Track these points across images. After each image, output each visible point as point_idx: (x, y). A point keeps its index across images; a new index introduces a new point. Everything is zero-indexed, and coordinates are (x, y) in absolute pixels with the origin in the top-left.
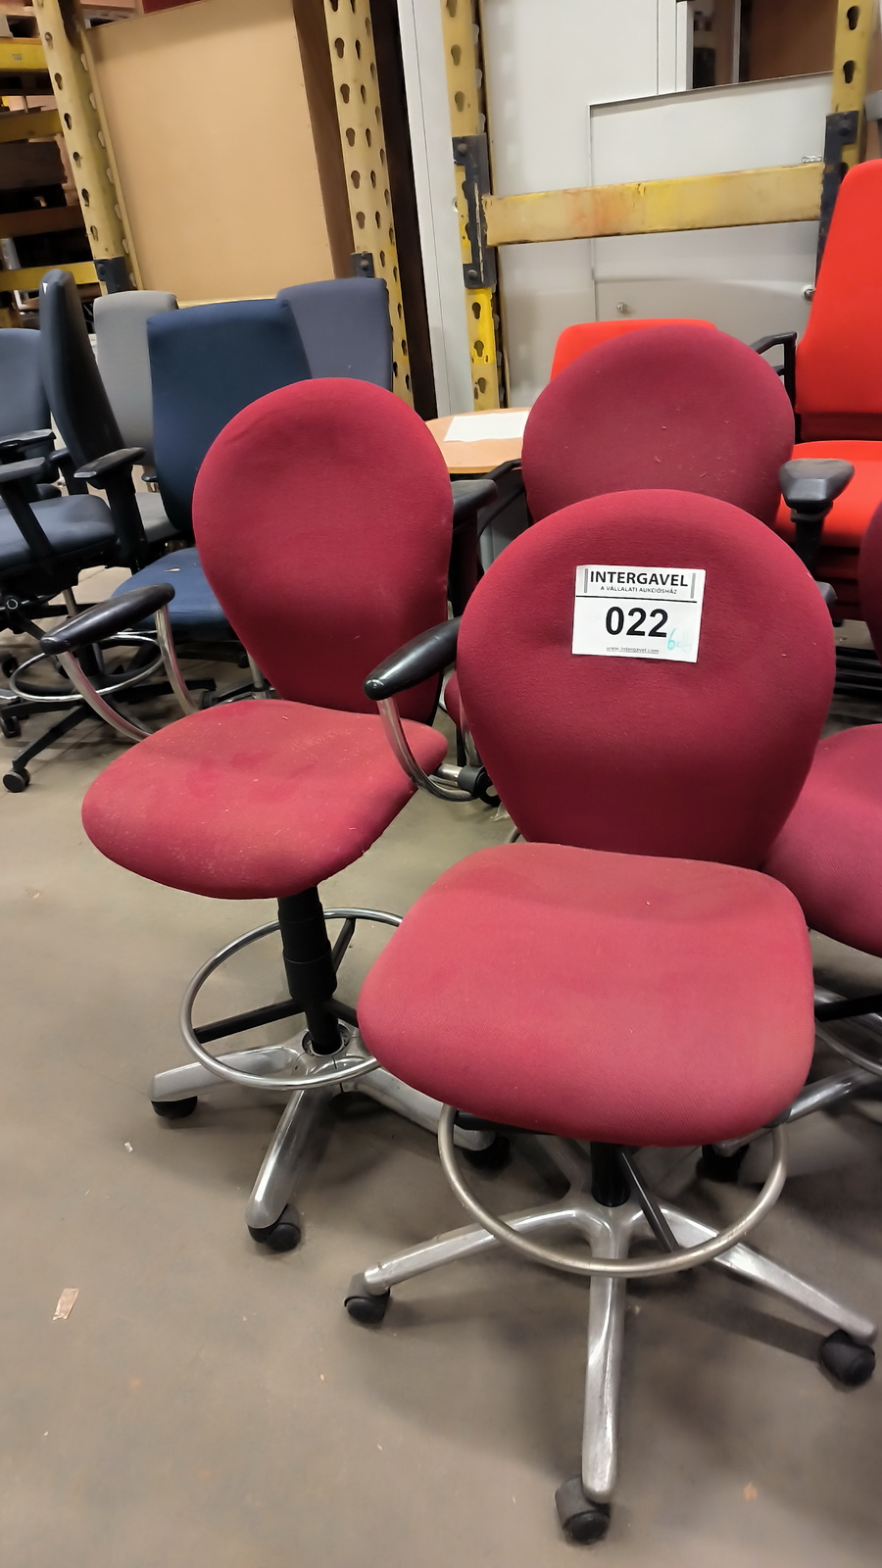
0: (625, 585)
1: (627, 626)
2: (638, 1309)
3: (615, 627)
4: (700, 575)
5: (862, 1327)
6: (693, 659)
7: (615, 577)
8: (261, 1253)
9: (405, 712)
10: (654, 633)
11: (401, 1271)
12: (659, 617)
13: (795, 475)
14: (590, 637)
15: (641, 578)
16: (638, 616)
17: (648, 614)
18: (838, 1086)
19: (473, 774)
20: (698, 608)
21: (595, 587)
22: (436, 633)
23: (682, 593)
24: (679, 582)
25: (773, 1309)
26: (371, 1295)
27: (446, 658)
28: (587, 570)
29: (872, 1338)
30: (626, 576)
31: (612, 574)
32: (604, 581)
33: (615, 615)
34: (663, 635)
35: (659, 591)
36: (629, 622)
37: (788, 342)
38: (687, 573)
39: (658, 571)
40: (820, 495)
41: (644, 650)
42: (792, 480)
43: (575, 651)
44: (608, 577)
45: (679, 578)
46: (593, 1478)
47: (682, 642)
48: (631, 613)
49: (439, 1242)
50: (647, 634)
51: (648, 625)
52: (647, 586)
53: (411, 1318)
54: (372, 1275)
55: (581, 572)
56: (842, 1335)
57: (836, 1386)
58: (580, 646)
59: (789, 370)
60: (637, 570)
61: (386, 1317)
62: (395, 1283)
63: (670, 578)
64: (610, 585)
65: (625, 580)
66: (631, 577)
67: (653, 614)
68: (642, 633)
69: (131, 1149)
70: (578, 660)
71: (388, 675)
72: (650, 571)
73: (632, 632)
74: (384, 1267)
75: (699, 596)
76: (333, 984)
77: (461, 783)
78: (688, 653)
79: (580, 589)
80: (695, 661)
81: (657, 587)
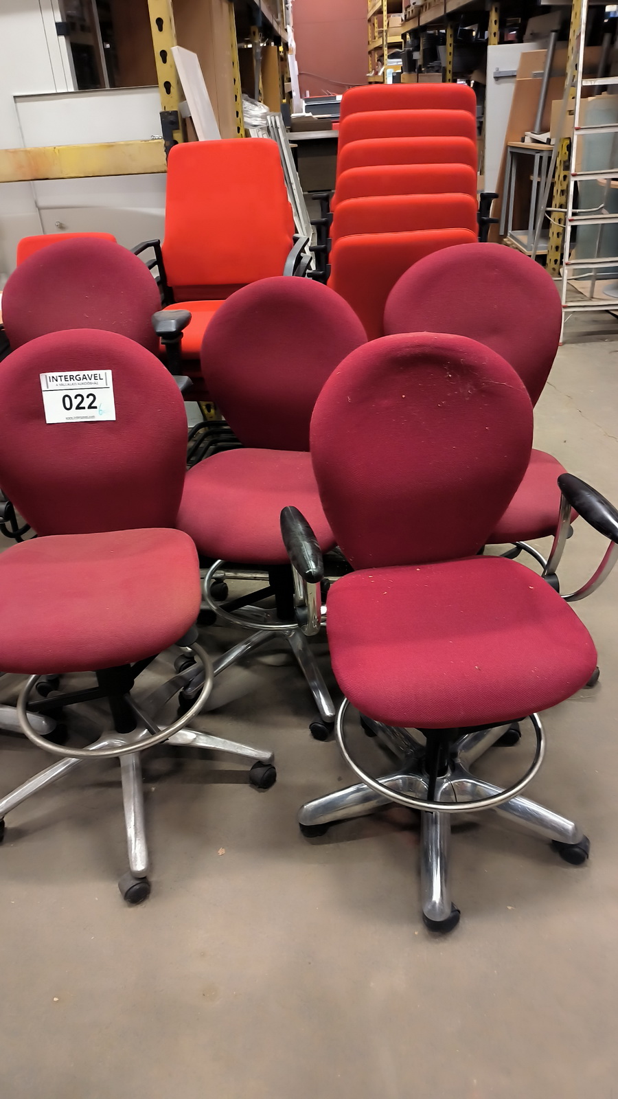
0: (69, 382)
1: (75, 405)
2: (153, 789)
3: (68, 406)
4: (109, 372)
5: (265, 755)
7: (63, 378)
10: (90, 407)
12: (91, 398)
13: (159, 319)
14: (55, 413)
15: (77, 378)
16: (79, 399)
17: (85, 397)
18: (243, 647)
20: (111, 391)
21: (53, 385)
23: (101, 383)
24: (98, 378)
25: (225, 766)
28: (46, 376)
29: (272, 758)
30: (69, 377)
31: (61, 377)
32: (57, 381)
33: (67, 399)
34: (96, 407)
35: (91, 383)
36: (76, 402)
37: (156, 245)
38: (102, 373)
39: (86, 373)
40: (173, 329)
41: (86, 417)
42: (157, 322)
43: (48, 421)
44: (59, 378)
45: (98, 376)
46: (136, 865)
47: (106, 410)
48: (76, 398)
49: (29, 782)
50: (86, 407)
51: (86, 403)
52: (81, 381)
53: (21, 834)
55: (43, 377)
56: (259, 763)
57: (260, 792)
58: (50, 419)
59: (159, 261)
60: (74, 373)
63: (93, 376)
64: (61, 383)
65: (69, 379)
66: (71, 378)
67: (88, 397)
68: (84, 408)
70: (51, 426)
72: (81, 373)
73: (78, 408)
75: (110, 384)
78: (111, 416)
79: (44, 387)
80: (115, 419)
81: (87, 381)
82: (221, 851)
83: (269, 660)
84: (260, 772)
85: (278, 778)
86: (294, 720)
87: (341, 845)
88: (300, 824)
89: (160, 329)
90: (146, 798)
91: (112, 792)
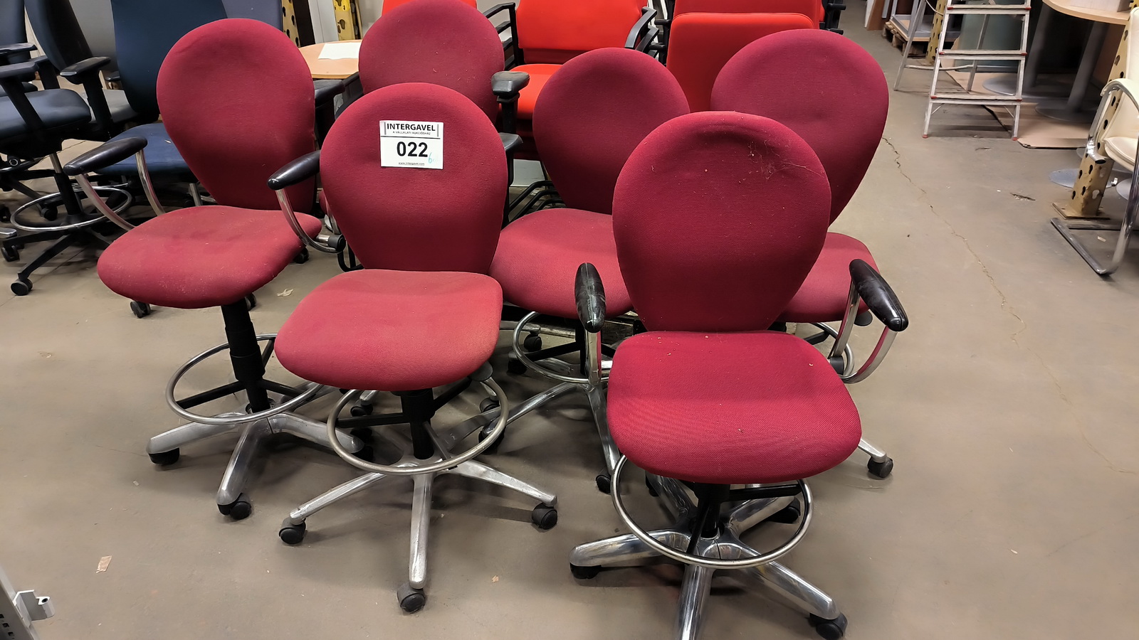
0: (405, 130)
1: (408, 151)
2: (443, 515)
3: (402, 152)
4: (441, 125)
5: (549, 498)
7: (400, 126)
8: (227, 521)
9: (296, 206)
10: (421, 155)
11: (311, 509)
12: (423, 147)
13: (498, 79)
14: (389, 157)
15: (413, 127)
16: (412, 146)
18: (544, 396)
19: (336, 239)
20: (441, 142)
21: (390, 132)
22: (308, 156)
23: (433, 134)
24: (431, 129)
25: (511, 504)
26: (293, 525)
27: (313, 173)
28: (385, 123)
29: (555, 501)
30: (405, 126)
31: (398, 125)
32: (394, 128)
33: (401, 146)
34: (426, 156)
35: (422, 133)
36: (409, 149)
37: (511, 8)
38: (435, 124)
39: (421, 123)
40: (511, 89)
41: (417, 164)
42: (496, 81)
43: (383, 164)
44: (396, 126)
45: (431, 127)
46: (414, 577)
47: (435, 159)
48: (409, 145)
50: (418, 155)
51: (418, 151)
52: (416, 131)
53: (318, 538)
54: (295, 514)
56: (542, 505)
57: (540, 531)
58: (385, 162)
59: (512, 24)
60: (410, 123)
61: (304, 539)
62: (307, 516)
63: (427, 127)
64: (397, 130)
65: (405, 128)
66: (407, 127)
67: (420, 145)
68: (416, 155)
69: (137, 484)
70: (385, 169)
71: (280, 177)
72: (416, 123)
73: (410, 154)
74: (301, 509)
75: (441, 136)
76: (264, 372)
77: (330, 244)
78: (438, 165)
79: (382, 133)
80: (442, 168)
81: (420, 131)
82: (495, 579)
83: (570, 413)
84: (542, 513)
85: (559, 522)
86: (583, 471)
87: (607, 589)
88: (571, 564)
89: (497, 88)
90: (433, 523)
91: (405, 512)
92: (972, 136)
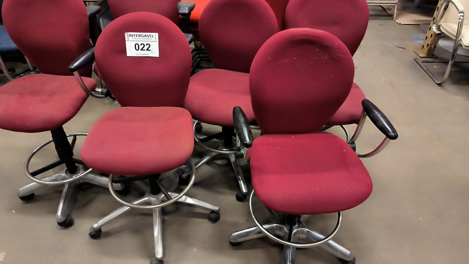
0: (138, 38)
1: (140, 48)
2: (166, 218)
3: (137, 49)
4: (157, 34)
5: (216, 208)
6: (158, 56)
9: (81, 75)
10: (147, 50)
11: (103, 223)
13: (181, 6)
14: (131, 52)
15: (142, 36)
16: (143, 45)
17: (145, 45)
19: (105, 90)
20: (157, 43)
21: (130, 38)
22: (88, 52)
23: (153, 39)
24: (152, 36)
26: (95, 231)
27: (92, 59)
28: (128, 34)
29: (219, 210)
30: (138, 35)
33: (137, 45)
34: (150, 50)
38: (154, 34)
39: (146, 34)
40: (187, 12)
41: (145, 54)
43: (128, 55)
44: (134, 35)
47: (155, 52)
48: (141, 45)
49: (113, 213)
51: (146, 48)
52: (144, 38)
53: (108, 234)
54: (96, 226)
55: (126, 34)
56: (213, 212)
57: (212, 223)
60: (141, 34)
61: (101, 236)
62: (102, 226)
63: (150, 35)
64: (134, 37)
67: (147, 45)
68: (145, 50)
69: (15, 212)
70: (129, 57)
71: (75, 65)
72: (144, 34)
73: (142, 50)
74: (99, 223)
75: (157, 40)
76: (72, 154)
77: (102, 93)
78: (157, 55)
79: (126, 39)
80: (158, 57)
81: (147, 38)
82: (195, 250)
83: (219, 162)
84: (213, 216)
85: (221, 218)
86: (229, 191)
87: (247, 251)
88: (230, 241)
89: (181, 11)
90: (163, 223)
91: (148, 218)
92: (376, 19)
